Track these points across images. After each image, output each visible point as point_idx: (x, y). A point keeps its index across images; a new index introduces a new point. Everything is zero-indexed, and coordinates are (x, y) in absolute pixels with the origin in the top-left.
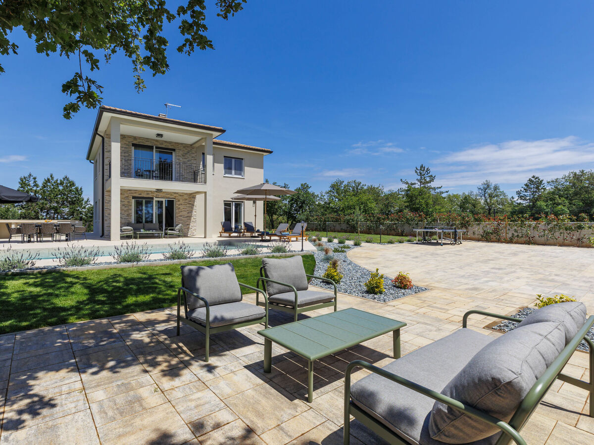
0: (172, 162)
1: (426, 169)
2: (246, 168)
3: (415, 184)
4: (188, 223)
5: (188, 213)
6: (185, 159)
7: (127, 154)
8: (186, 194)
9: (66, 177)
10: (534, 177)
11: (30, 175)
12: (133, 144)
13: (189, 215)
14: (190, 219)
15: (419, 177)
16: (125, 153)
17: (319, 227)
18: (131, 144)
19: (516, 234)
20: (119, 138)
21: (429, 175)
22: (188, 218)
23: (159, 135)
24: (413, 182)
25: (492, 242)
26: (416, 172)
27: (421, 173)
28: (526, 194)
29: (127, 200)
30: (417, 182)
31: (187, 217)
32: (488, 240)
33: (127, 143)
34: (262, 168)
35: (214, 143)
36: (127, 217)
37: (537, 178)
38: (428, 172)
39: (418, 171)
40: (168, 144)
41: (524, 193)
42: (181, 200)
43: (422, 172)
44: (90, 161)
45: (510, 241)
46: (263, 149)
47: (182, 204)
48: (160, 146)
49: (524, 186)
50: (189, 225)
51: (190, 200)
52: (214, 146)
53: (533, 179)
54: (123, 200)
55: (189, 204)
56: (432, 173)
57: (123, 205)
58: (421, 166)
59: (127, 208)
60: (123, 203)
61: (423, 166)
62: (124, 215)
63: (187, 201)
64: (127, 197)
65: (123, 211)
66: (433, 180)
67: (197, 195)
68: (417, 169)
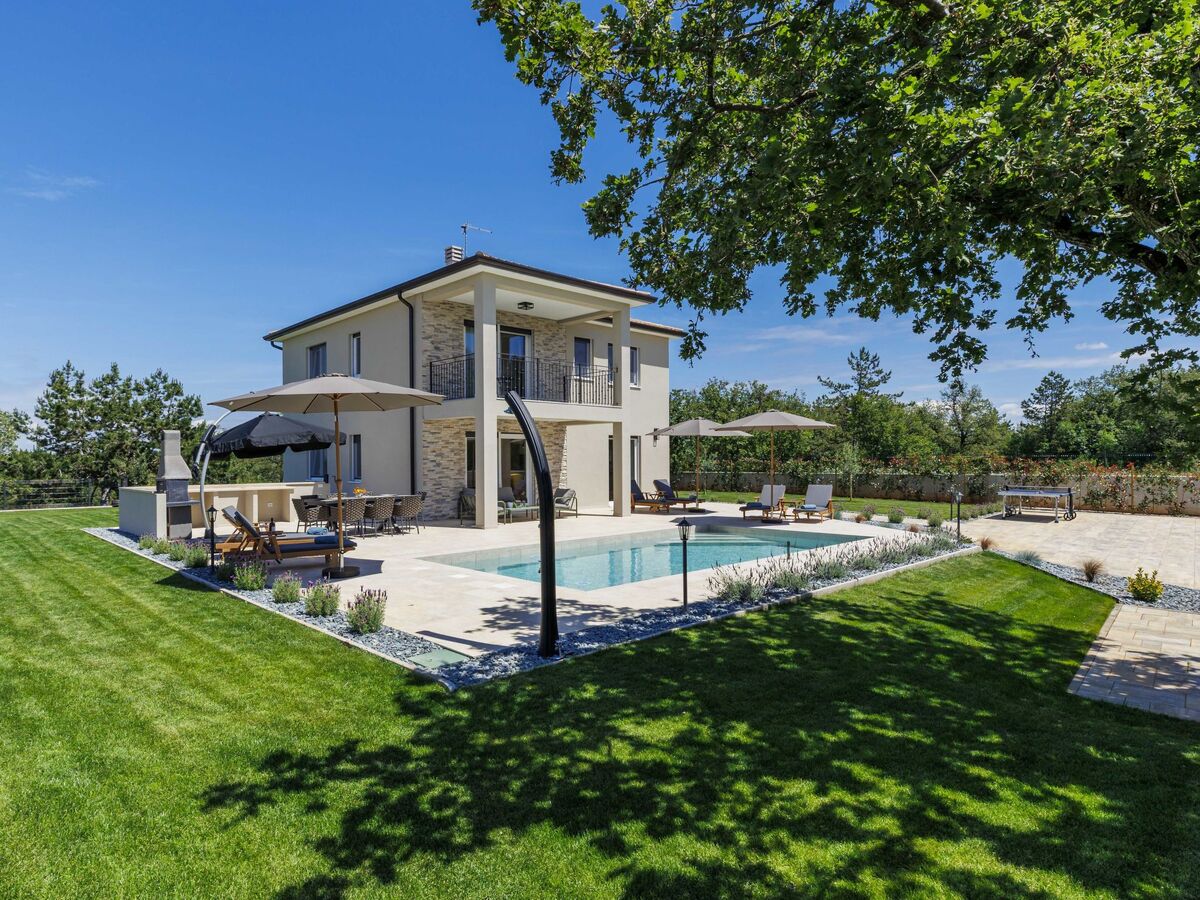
0: (524, 359)
1: (871, 358)
2: (642, 365)
3: (848, 387)
5: (554, 464)
6: (548, 350)
7: (456, 343)
8: (551, 424)
9: (160, 374)
10: (1052, 374)
11: (68, 366)
12: (465, 320)
13: (556, 467)
14: (559, 476)
15: (855, 373)
16: (453, 340)
17: (721, 482)
18: (462, 321)
19: (1150, 497)
20: (494, 316)
21: (877, 369)
22: (554, 474)
23: (526, 305)
24: (843, 383)
25: (1104, 511)
26: (850, 362)
27: (858, 365)
28: (1038, 406)
29: (458, 441)
30: (851, 383)
32: (1097, 509)
33: (456, 318)
34: (666, 365)
35: (633, 325)
36: (458, 477)
37: (1058, 376)
38: (876, 363)
39: (854, 361)
40: (522, 321)
41: (1035, 406)
42: (543, 437)
43: (863, 363)
44: (272, 343)
45: (1142, 510)
46: (669, 327)
48: (509, 324)
49: (1035, 393)
51: (557, 436)
52: (632, 329)
53: (1051, 378)
54: (451, 440)
55: (556, 444)
56: (884, 366)
57: (452, 451)
58: (862, 351)
59: (458, 457)
60: (451, 447)
61: (866, 351)
62: (453, 472)
63: (552, 439)
64: (458, 433)
65: (452, 463)
66: (884, 380)
67: (568, 428)
68: (853, 357)
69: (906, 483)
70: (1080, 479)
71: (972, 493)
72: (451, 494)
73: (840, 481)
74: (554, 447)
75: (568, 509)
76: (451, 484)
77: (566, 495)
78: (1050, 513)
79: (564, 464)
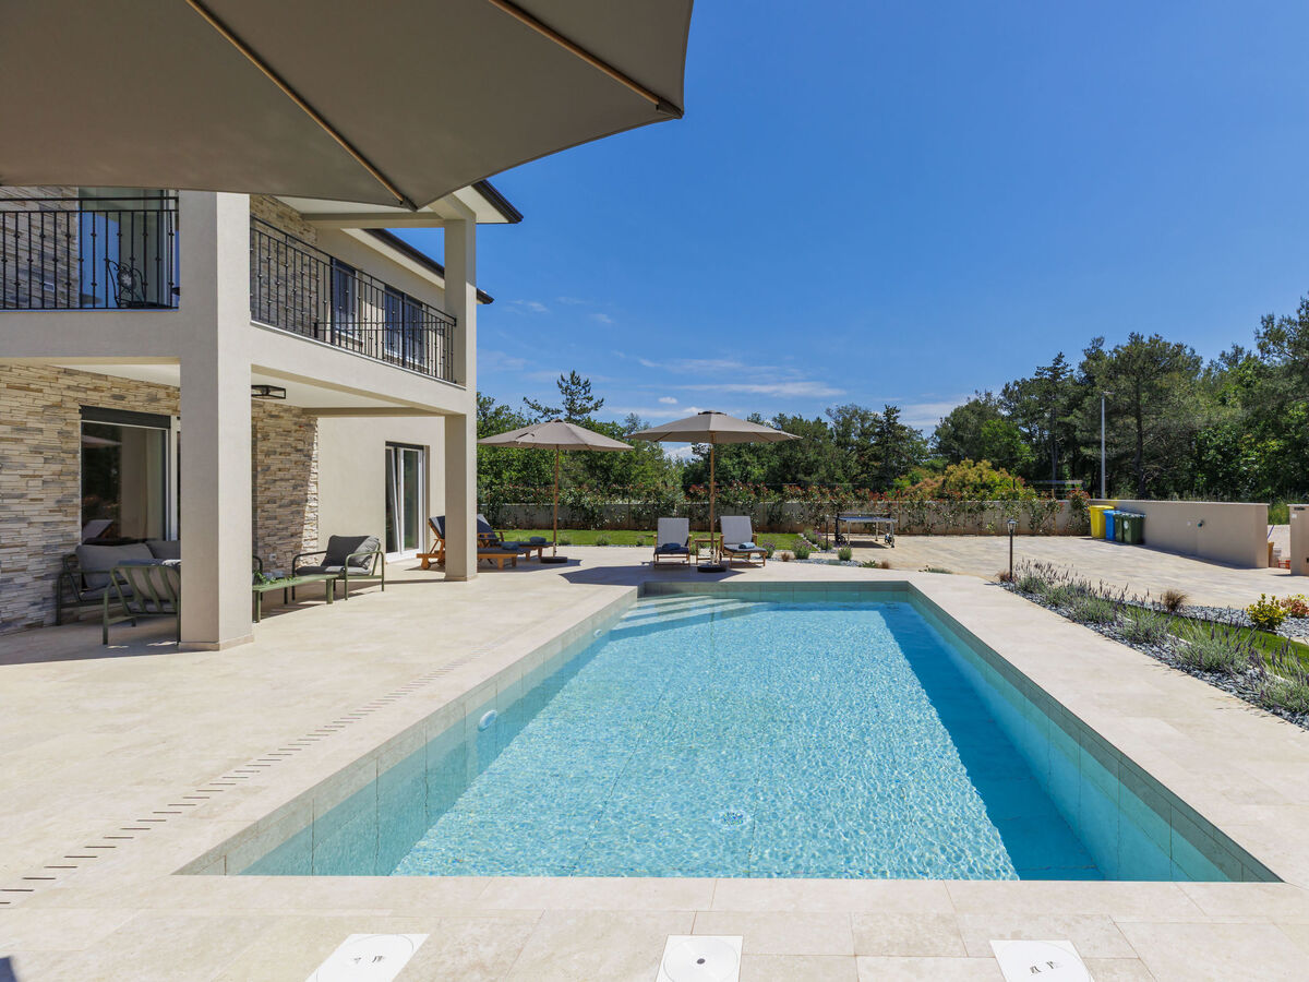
1: (582, 382)
3: (558, 412)
4: (293, 529)
5: (295, 487)
8: (289, 411)
13: (298, 494)
14: (301, 513)
15: (565, 398)
21: (587, 395)
22: (294, 508)
24: (554, 407)
26: (560, 386)
27: (568, 389)
31: (292, 503)
38: (587, 389)
39: (564, 385)
42: (272, 435)
43: (573, 387)
47: (275, 453)
50: (297, 534)
51: (299, 436)
54: (32, 423)
55: (298, 450)
56: (596, 394)
57: (37, 451)
58: (573, 375)
59: (57, 467)
60: (33, 440)
61: (576, 375)
62: (39, 506)
63: (290, 440)
64: (58, 406)
65: (38, 482)
66: (596, 407)
67: (322, 422)
68: (563, 380)
69: (707, 512)
70: (862, 505)
71: (771, 521)
72: (34, 565)
73: (633, 512)
74: (295, 457)
75: (366, 575)
76: (35, 537)
77: (362, 548)
78: (872, 539)
79: (313, 489)
